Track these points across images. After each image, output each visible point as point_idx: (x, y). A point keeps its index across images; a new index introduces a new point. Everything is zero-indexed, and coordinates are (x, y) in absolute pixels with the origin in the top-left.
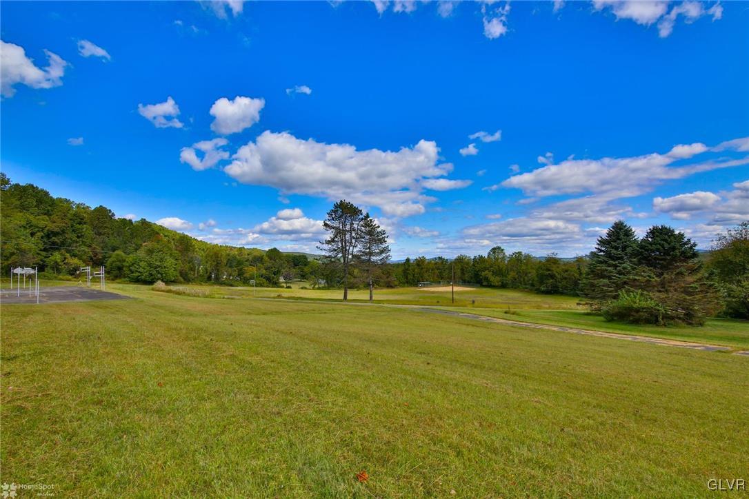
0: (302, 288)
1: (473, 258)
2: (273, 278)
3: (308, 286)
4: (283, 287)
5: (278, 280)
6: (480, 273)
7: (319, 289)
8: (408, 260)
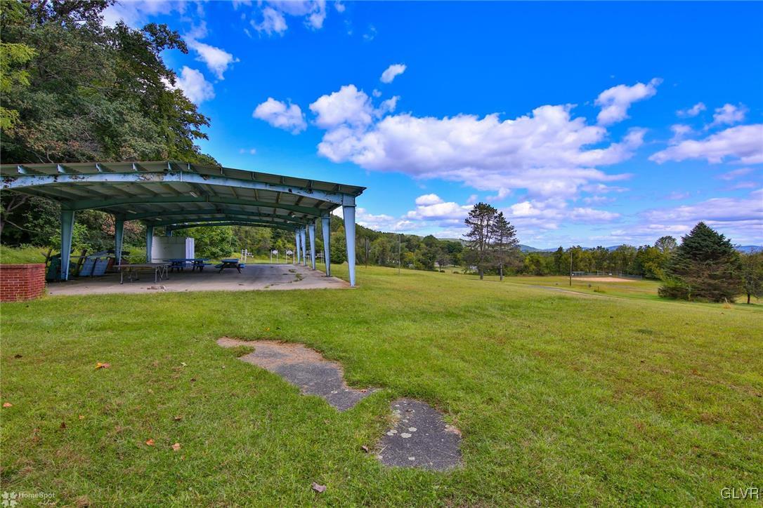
0: (454, 273)
1: (638, 247)
2: (429, 263)
3: (460, 272)
4: (437, 271)
5: (433, 265)
6: (643, 264)
7: (470, 274)
8: (561, 249)
